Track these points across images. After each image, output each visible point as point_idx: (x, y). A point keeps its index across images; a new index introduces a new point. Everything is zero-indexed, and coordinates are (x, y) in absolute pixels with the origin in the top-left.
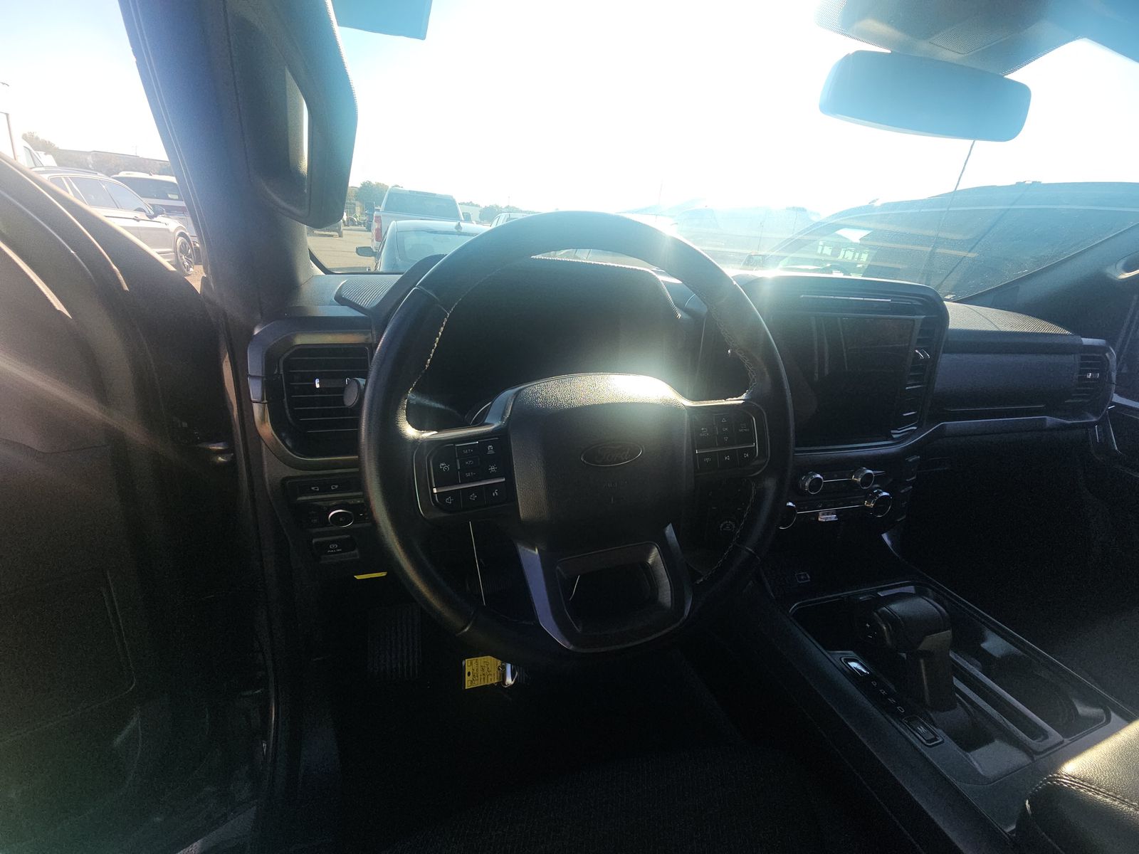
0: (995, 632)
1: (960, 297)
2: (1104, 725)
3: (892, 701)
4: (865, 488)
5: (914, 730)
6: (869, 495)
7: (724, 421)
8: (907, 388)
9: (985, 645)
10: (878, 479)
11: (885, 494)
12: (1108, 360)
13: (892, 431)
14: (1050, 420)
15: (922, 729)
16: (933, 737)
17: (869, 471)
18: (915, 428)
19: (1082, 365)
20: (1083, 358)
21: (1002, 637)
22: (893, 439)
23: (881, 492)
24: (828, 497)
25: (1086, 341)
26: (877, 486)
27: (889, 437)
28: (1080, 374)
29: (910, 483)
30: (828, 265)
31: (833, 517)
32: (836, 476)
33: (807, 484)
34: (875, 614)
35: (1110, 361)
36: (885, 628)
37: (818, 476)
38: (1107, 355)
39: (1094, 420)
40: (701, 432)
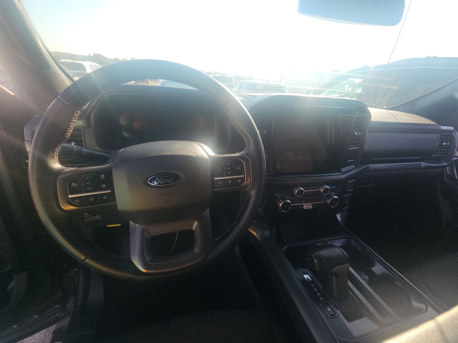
0: (380, 263)
1: (390, 107)
2: (423, 313)
3: (319, 294)
4: (325, 194)
5: (325, 309)
6: (329, 197)
7: (228, 164)
8: (349, 149)
9: (373, 269)
10: (332, 190)
11: (335, 197)
12: (454, 137)
13: (342, 169)
14: (423, 164)
15: (329, 309)
16: (333, 313)
17: (327, 187)
18: (354, 167)
19: (441, 139)
20: (441, 136)
21: (383, 266)
22: (342, 172)
23: (334, 196)
24: (308, 198)
25: (443, 128)
26: (333, 193)
27: (340, 171)
28: (440, 143)
29: (350, 192)
30: (344, 94)
31: (311, 207)
32: (311, 189)
33: (296, 192)
34: (313, 255)
35: (455, 137)
36: (316, 261)
37: (302, 189)
38: (453, 134)
39: (446, 164)
40: (217, 169)
